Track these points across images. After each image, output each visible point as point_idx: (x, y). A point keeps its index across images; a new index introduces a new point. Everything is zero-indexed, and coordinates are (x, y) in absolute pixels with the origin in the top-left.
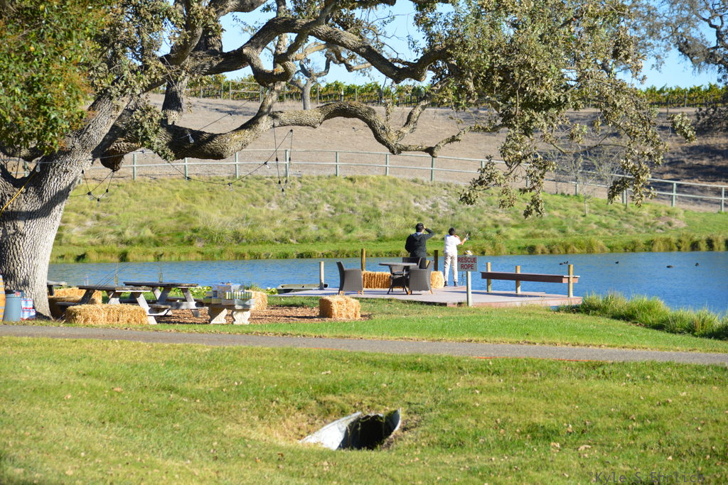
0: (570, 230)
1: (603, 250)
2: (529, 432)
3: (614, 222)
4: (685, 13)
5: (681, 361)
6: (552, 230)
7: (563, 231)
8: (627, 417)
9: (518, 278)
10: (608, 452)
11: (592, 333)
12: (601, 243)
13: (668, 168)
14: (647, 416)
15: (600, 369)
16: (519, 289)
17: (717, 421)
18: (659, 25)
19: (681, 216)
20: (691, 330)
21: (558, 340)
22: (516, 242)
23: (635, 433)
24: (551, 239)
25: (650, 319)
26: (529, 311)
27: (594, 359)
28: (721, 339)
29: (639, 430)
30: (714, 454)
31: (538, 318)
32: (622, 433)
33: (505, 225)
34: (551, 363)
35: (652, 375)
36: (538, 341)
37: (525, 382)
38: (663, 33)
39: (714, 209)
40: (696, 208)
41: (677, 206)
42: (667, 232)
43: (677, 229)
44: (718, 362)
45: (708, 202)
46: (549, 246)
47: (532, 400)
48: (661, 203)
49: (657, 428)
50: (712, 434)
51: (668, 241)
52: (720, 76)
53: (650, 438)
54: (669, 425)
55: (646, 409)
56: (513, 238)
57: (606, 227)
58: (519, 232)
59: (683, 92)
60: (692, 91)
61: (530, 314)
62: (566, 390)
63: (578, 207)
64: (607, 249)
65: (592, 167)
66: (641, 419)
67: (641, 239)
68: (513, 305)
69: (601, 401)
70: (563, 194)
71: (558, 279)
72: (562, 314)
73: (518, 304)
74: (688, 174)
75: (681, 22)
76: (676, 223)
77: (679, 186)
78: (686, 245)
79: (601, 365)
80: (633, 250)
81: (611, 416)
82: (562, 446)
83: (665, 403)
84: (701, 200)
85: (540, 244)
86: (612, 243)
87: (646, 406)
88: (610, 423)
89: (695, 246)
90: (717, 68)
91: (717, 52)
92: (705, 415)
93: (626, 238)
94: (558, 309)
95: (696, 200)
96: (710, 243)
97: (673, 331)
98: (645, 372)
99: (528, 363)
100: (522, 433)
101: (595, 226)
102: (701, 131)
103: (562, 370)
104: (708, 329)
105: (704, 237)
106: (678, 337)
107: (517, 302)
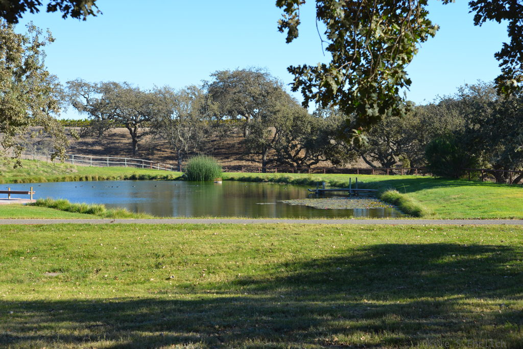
0: (32, 173)
1: (45, 181)
2: (11, 253)
3: (50, 170)
4: (75, 92)
5: (73, 223)
6: (24, 173)
7: (29, 174)
8: (52, 245)
9: (9, 193)
10: (44, 259)
11: (40, 214)
12: (44, 178)
13: (70, 150)
14: (60, 244)
15: (42, 227)
16: (10, 197)
17: (86, 245)
18: (65, 96)
19: (76, 168)
20: (79, 211)
21: (25, 217)
22: (8, 178)
23: (55, 251)
24: (23, 177)
25: (63, 207)
26: (14, 206)
27: (40, 224)
28: (90, 214)
29: (56, 250)
30: (84, 256)
31: (18, 208)
32: (49, 252)
33: (4, 172)
34: (21, 226)
35: (62, 228)
36: (16, 218)
37: (10, 234)
38: (67, 99)
39: (88, 166)
40: (81, 165)
41: (74, 164)
42: (70, 174)
43: (74, 173)
44: (87, 223)
45: (85, 162)
46: (23, 180)
47: (13, 241)
48: (68, 163)
49: (63, 249)
50: (84, 249)
51: (71, 177)
52: (89, 116)
53: (61, 252)
54: (68, 247)
55: (59, 241)
56: (7, 177)
57: (46, 172)
58: (10, 174)
59: (75, 121)
60: (78, 121)
61: (14, 207)
62: (27, 236)
63: (35, 165)
64: (47, 181)
65: (40, 149)
66: (57, 246)
67: (60, 177)
68: (7, 203)
69: (42, 240)
70: (28, 159)
71: (27, 193)
72: (28, 206)
73: (9, 203)
74: (78, 152)
75: (73, 95)
76: (74, 171)
77: (75, 156)
78: (78, 179)
79: (42, 226)
80: (57, 181)
81: (45, 245)
82: (25, 258)
83: (67, 239)
84: (83, 162)
85: (19, 179)
86: (49, 178)
87: (60, 240)
88: (45, 248)
89: (81, 179)
90: (87, 113)
91: (87, 107)
92: (82, 242)
93: (55, 176)
94: (26, 205)
95: (81, 162)
96: (87, 178)
97: (72, 212)
98: (59, 228)
99: (12, 226)
100: (8, 254)
101: (42, 172)
102: (82, 136)
103: (26, 228)
104: (85, 210)
105: (84, 176)
106: (74, 214)
107: (9, 202)
